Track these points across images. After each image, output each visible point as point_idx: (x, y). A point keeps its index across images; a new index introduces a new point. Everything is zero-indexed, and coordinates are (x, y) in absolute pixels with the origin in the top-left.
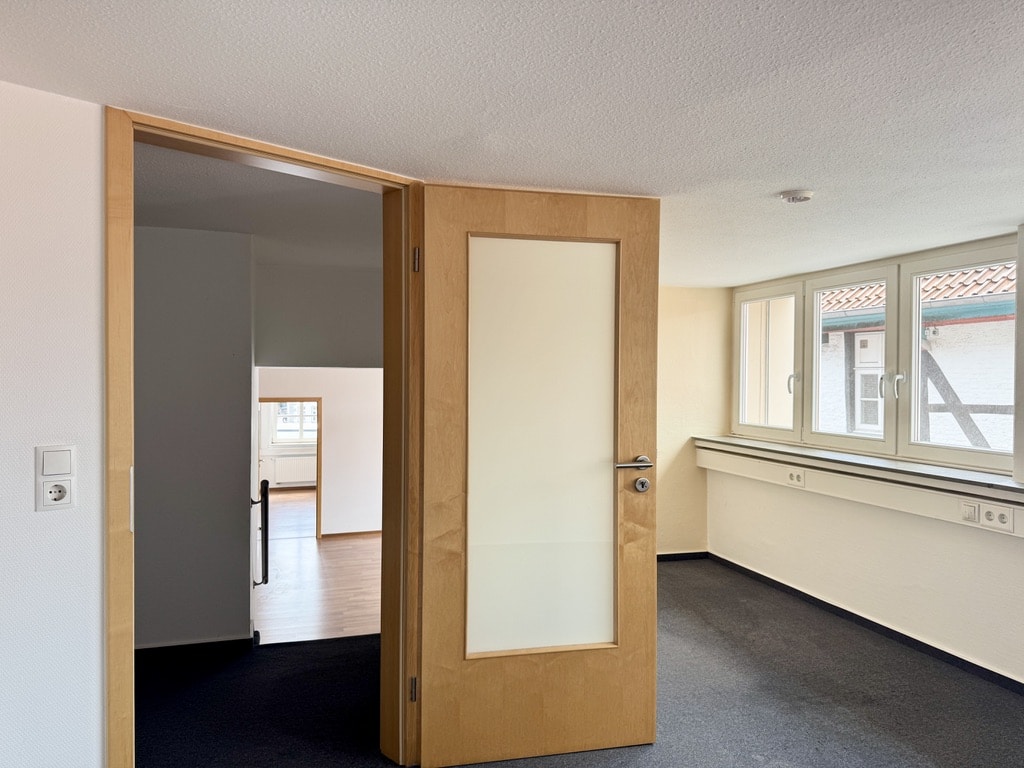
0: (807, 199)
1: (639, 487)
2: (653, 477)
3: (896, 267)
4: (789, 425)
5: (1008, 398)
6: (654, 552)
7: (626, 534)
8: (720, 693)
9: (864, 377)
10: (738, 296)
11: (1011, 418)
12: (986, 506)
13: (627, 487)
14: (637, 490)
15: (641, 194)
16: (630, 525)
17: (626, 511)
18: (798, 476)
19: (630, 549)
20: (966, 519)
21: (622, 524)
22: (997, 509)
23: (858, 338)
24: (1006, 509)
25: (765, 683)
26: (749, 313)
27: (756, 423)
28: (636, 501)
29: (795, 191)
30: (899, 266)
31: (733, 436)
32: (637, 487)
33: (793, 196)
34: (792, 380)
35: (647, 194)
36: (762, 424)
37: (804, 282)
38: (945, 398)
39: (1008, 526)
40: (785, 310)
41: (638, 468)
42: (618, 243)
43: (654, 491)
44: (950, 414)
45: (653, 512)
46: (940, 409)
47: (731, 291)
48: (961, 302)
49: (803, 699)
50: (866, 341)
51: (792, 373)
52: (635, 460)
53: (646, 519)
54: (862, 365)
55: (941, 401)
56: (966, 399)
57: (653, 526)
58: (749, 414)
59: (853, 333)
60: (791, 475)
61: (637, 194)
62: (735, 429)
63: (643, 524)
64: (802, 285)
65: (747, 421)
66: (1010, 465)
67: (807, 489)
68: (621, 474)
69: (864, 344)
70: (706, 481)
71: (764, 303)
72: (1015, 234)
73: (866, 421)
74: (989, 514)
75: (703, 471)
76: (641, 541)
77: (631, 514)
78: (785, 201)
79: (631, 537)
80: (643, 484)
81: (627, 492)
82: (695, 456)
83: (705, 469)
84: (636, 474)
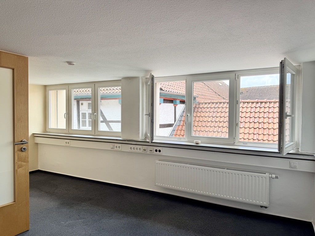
0: (74, 65)
1: (23, 150)
2: (28, 146)
3: (94, 85)
4: (65, 128)
5: (119, 119)
6: (28, 171)
7: (18, 166)
8: (49, 209)
9: (82, 113)
10: (48, 88)
11: (120, 124)
12: (116, 145)
13: (18, 150)
14: (22, 151)
15: (22, 55)
16: (20, 163)
17: (18, 158)
18: (68, 142)
19: (20, 171)
20: (111, 148)
21: (17, 163)
22: (118, 145)
23: (81, 102)
24: (120, 145)
25: (62, 203)
26: (52, 94)
27: (54, 128)
28: (22, 155)
29: (71, 62)
30: (95, 85)
31: (47, 132)
32: (22, 150)
33: (70, 63)
34: (65, 115)
35: (23, 55)
36: (56, 128)
37: (68, 86)
38: (103, 119)
39: (120, 149)
40: (63, 94)
41: (22, 144)
42: (13, 69)
43: (28, 151)
44: (104, 123)
45: (28, 157)
46: (102, 122)
47: (45, 86)
48: (107, 94)
49: (73, 204)
50: (83, 103)
51: (65, 112)
52: (21, 141)
53: (26, 160)
54: (82, 110)
55: (102, 120)
56: (108, 119)
57: (28, 162)
58: (52, 125)
59: (79, 101)
60: (66, 142)
61: (21, 54)
62: (47, 130)
63: (24, 162)
64: (68, 87)
65: (52, 127)
66: (120, 135)
67: (71, 146)
68: (16, 147)
69: (82, 104)
70: (38, 147)
71: (56, 91)
72: (121, 80)
73: (83, 126)
74: (116, 147)
75: (37, 144)
76: (24, 167)
77: (20, 159)
78: (67, 64)
79: (20, 167)
80: (24, 149)
81: (18, 152)
82: (34, 139)
83: (38, 143)
84: (22, 146)
